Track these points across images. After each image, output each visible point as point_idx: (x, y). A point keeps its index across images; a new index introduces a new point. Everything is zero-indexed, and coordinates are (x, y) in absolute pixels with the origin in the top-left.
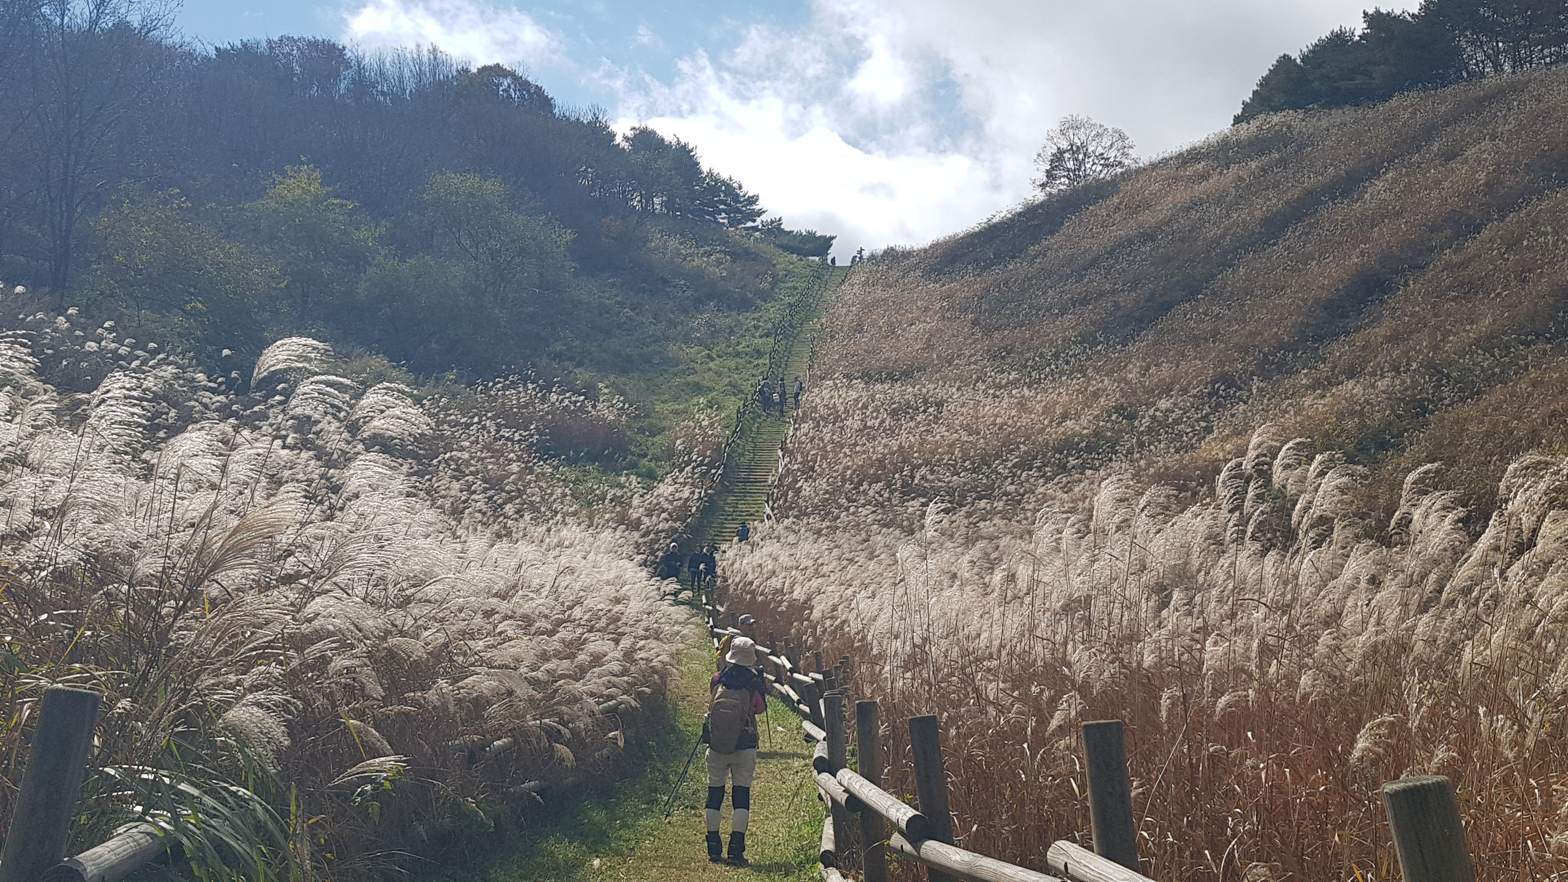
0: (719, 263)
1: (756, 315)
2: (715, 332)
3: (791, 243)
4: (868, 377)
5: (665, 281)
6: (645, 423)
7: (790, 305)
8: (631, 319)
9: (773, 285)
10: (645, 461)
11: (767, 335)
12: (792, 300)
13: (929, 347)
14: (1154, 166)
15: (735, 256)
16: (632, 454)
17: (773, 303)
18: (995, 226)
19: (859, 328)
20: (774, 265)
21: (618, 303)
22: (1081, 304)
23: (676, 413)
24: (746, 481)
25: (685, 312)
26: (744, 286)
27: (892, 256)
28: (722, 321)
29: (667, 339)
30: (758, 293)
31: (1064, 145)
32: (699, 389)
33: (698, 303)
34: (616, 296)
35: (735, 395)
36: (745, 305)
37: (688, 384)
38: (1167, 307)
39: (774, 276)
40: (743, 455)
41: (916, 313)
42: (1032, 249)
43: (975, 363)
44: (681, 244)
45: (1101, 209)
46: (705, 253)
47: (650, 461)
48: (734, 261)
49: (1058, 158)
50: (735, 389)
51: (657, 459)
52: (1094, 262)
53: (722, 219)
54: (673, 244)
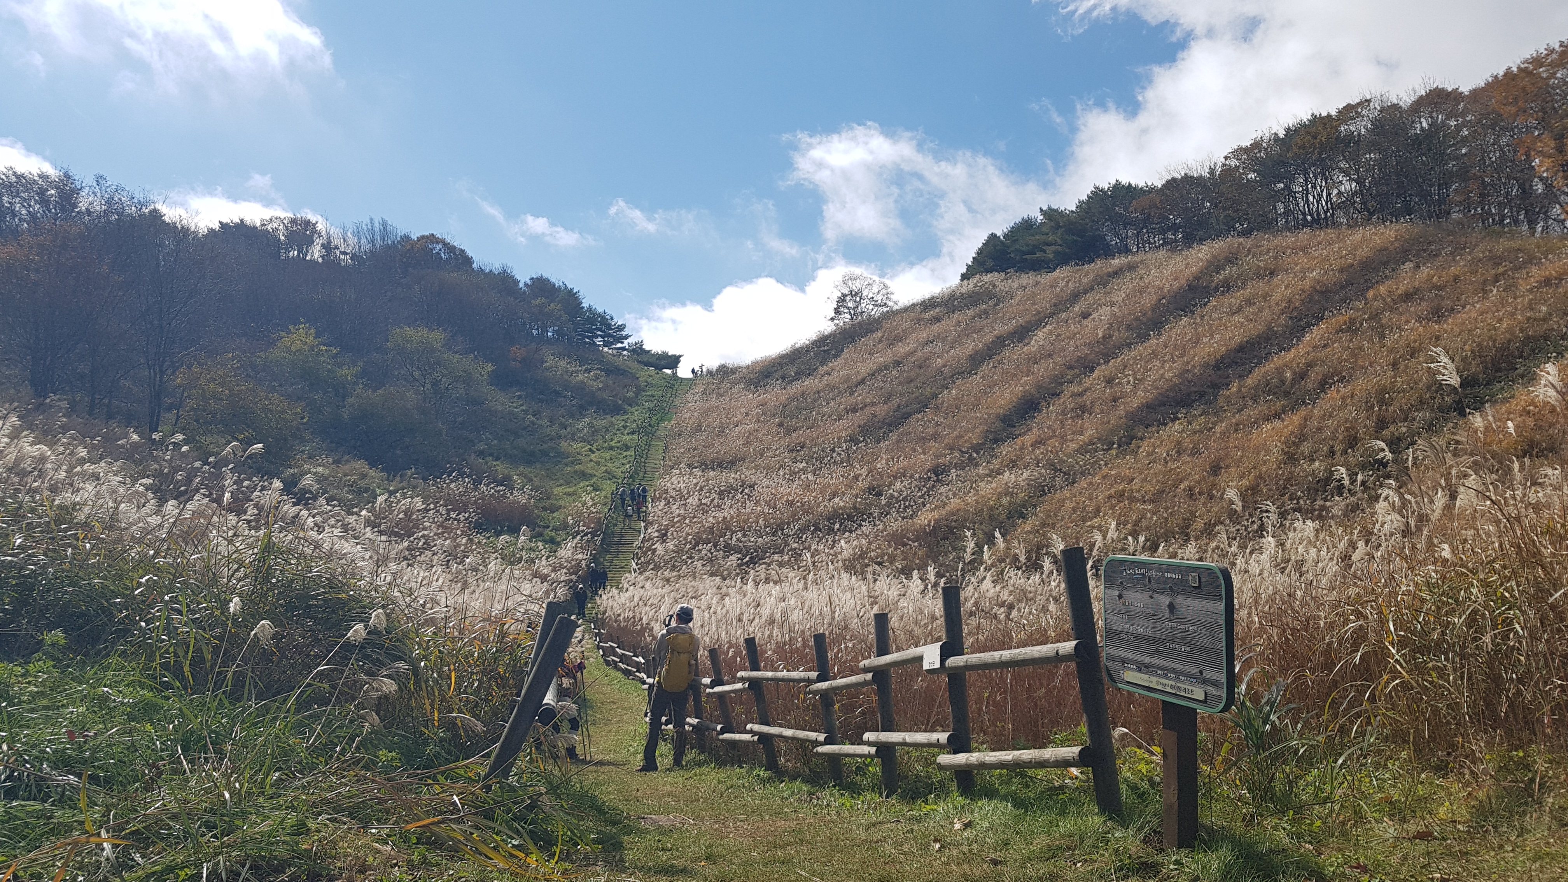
0: (597, 378)
1: (626, 417)
2: (595, 431)
3: (651, 360)
4: (705, 466)
5: (558, 394)
6: (547, 503)
7: (650, 410)
8: (533, 423)
9: (637, 394)
10: (547, 531)
11: (633, 433)
12: (652, 405)
13: (748, 443)
14: (906, 309)
15: (608, 372)
16: (539, 526)
17: (636, 408)
18: (797, 349)
19: (698, 428)
20: (638, 378)
21: (523, 410)
22: (852, 412)
23: (569, 494)
24: (619, 543)
25: (572, 416)
26: (616, 395)
27: (724, 372)
28: (600, 423)
29: (560, 437)
30: (626, 401)
31: (846, 291)
32: (584, 476)
33: (582, 410)
34: (521, 405)
35: (610, 479)
36: (617, 410)
37: (575, 472)
38: (907, 416)
39: (637, 387)
40: (616, 525)
41: (739, 417)
42: (822, 370)
43: (779, 455)
44: (569, 363)
45: (868, 341)
46: (586, 370)
47: (551, 531)
48: (608, 375)
49: (842, 299)
50: (610, 475)
51: (556, 529)
52: (863, 381)
53: (599, 341)
54: (562, 363)
